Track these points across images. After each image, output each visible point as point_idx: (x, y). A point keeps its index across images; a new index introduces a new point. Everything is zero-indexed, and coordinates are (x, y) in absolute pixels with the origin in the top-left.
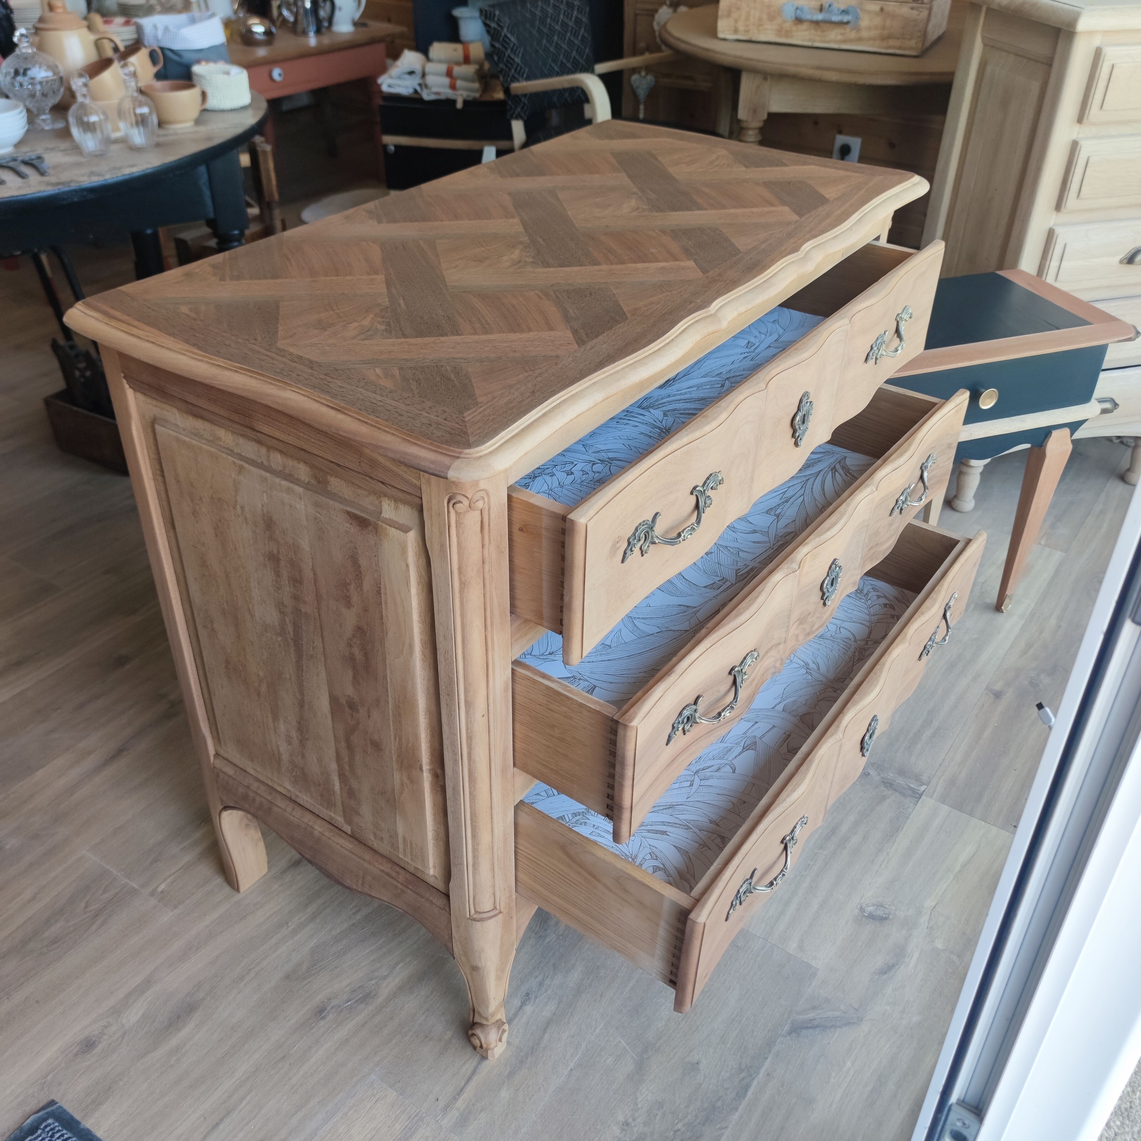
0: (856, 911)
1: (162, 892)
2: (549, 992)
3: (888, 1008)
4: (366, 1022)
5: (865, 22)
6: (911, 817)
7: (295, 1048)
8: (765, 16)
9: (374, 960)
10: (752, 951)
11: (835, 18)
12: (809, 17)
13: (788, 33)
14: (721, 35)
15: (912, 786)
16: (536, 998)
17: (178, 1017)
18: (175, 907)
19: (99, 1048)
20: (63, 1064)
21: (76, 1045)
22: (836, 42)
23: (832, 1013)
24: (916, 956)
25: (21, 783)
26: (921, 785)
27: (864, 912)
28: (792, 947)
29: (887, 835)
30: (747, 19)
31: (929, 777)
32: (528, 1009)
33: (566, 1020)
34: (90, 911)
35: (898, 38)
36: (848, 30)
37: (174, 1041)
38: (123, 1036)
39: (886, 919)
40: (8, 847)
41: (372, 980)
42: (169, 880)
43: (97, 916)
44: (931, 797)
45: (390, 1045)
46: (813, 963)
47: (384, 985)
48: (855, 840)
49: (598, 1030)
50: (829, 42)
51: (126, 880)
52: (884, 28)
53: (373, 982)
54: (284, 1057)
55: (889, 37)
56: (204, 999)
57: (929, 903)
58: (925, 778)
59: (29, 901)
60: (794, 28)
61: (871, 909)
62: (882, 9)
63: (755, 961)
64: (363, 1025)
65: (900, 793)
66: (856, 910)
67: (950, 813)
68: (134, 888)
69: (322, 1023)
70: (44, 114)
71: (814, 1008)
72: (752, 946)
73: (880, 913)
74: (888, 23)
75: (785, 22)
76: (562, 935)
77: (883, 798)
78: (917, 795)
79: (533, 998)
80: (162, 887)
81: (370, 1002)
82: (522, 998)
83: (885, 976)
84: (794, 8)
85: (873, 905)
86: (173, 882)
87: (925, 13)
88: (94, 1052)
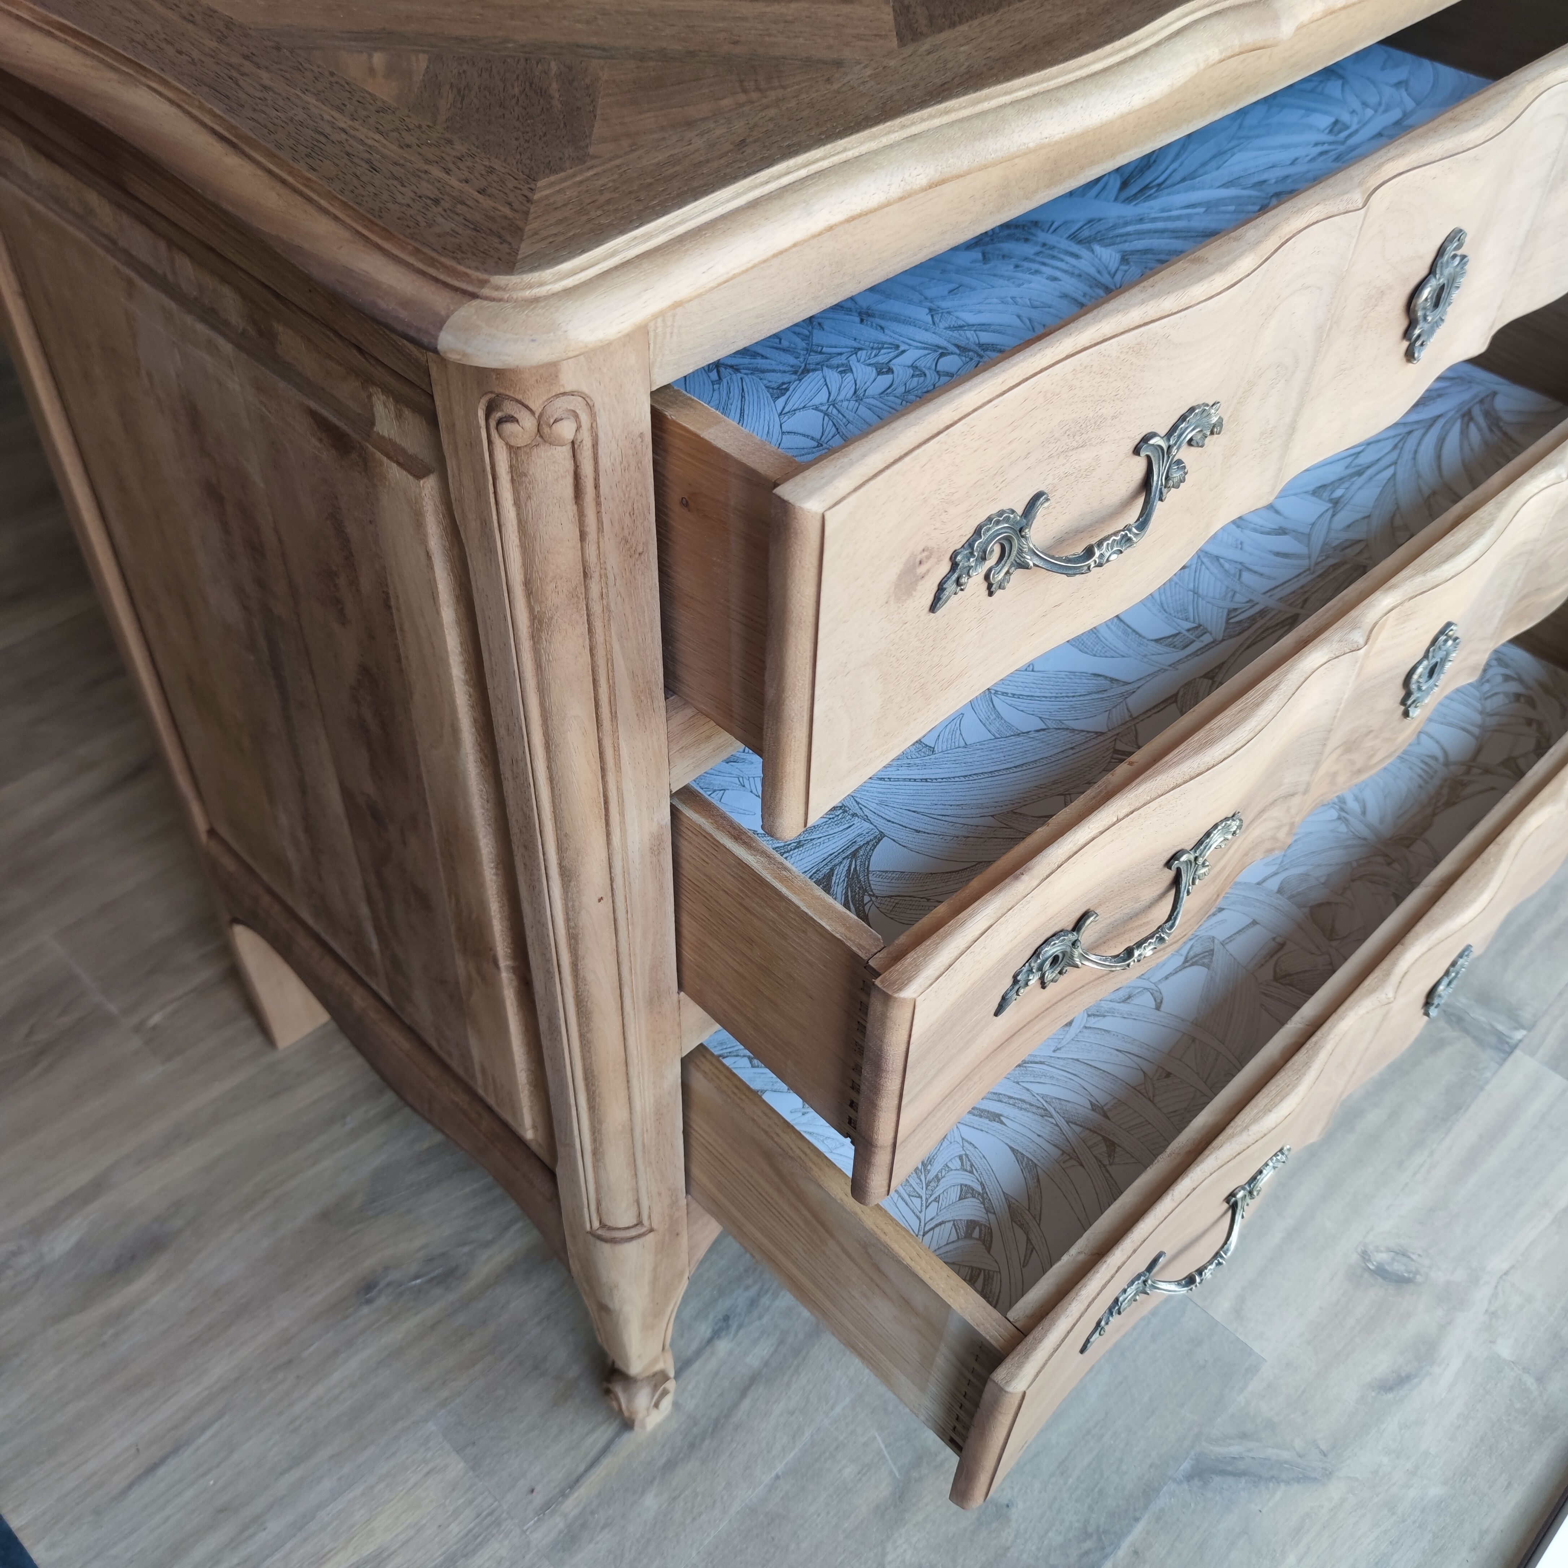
0: (1354, 1258)
1: (155, 1027)
2: (765, 1320)
3: (1385, 1460)
4: (440, 1322)
6: (1488, 1088)
7: (312, 1348)
9: (476, 1208)
15: (1500, 1027)
16: (740, 1327)
17: (133, 1258)
18: (169, 1058)
23: (1275, 1451)
24: (1455, 1364)
26: (1516, 1029)
27: (1369, 1260)
29: (1436, 1116)
31: (1535, 1016)
32: (723, 1346)
33: (786, 1379)
34: (34, 1043)
37: (116, 1301)
38: (37, 1276)
41: (464, 1244)
42: (169, 1009)
43: (42, 1052)
44: (1532, 1054)
45: (472, 1371)
46: (1256, 1347)
47: (484, 1257)
49: (838, 1409)
51: (101, 998)
53: (466, 1249)
54: (290, 1362)
56: (182, 1230)
57: (1498, 1263)
58: (1526, 1015)
61: (1382, 1257)
64: (433, 1327)
65: (1475, 1038)
66: (1354, 1256)
68: (110, 1013)
69: (365, 1310)
71: (1244, 1436)
73: (1398, 1267)
78: (1507, 1048)
79: (734, 1328)
80: (156, 1019)
81: (453, 1286)
82: (716, 1324)
83: (1390, 1396)
85: (1389, 1250)
86: (174, 1013)
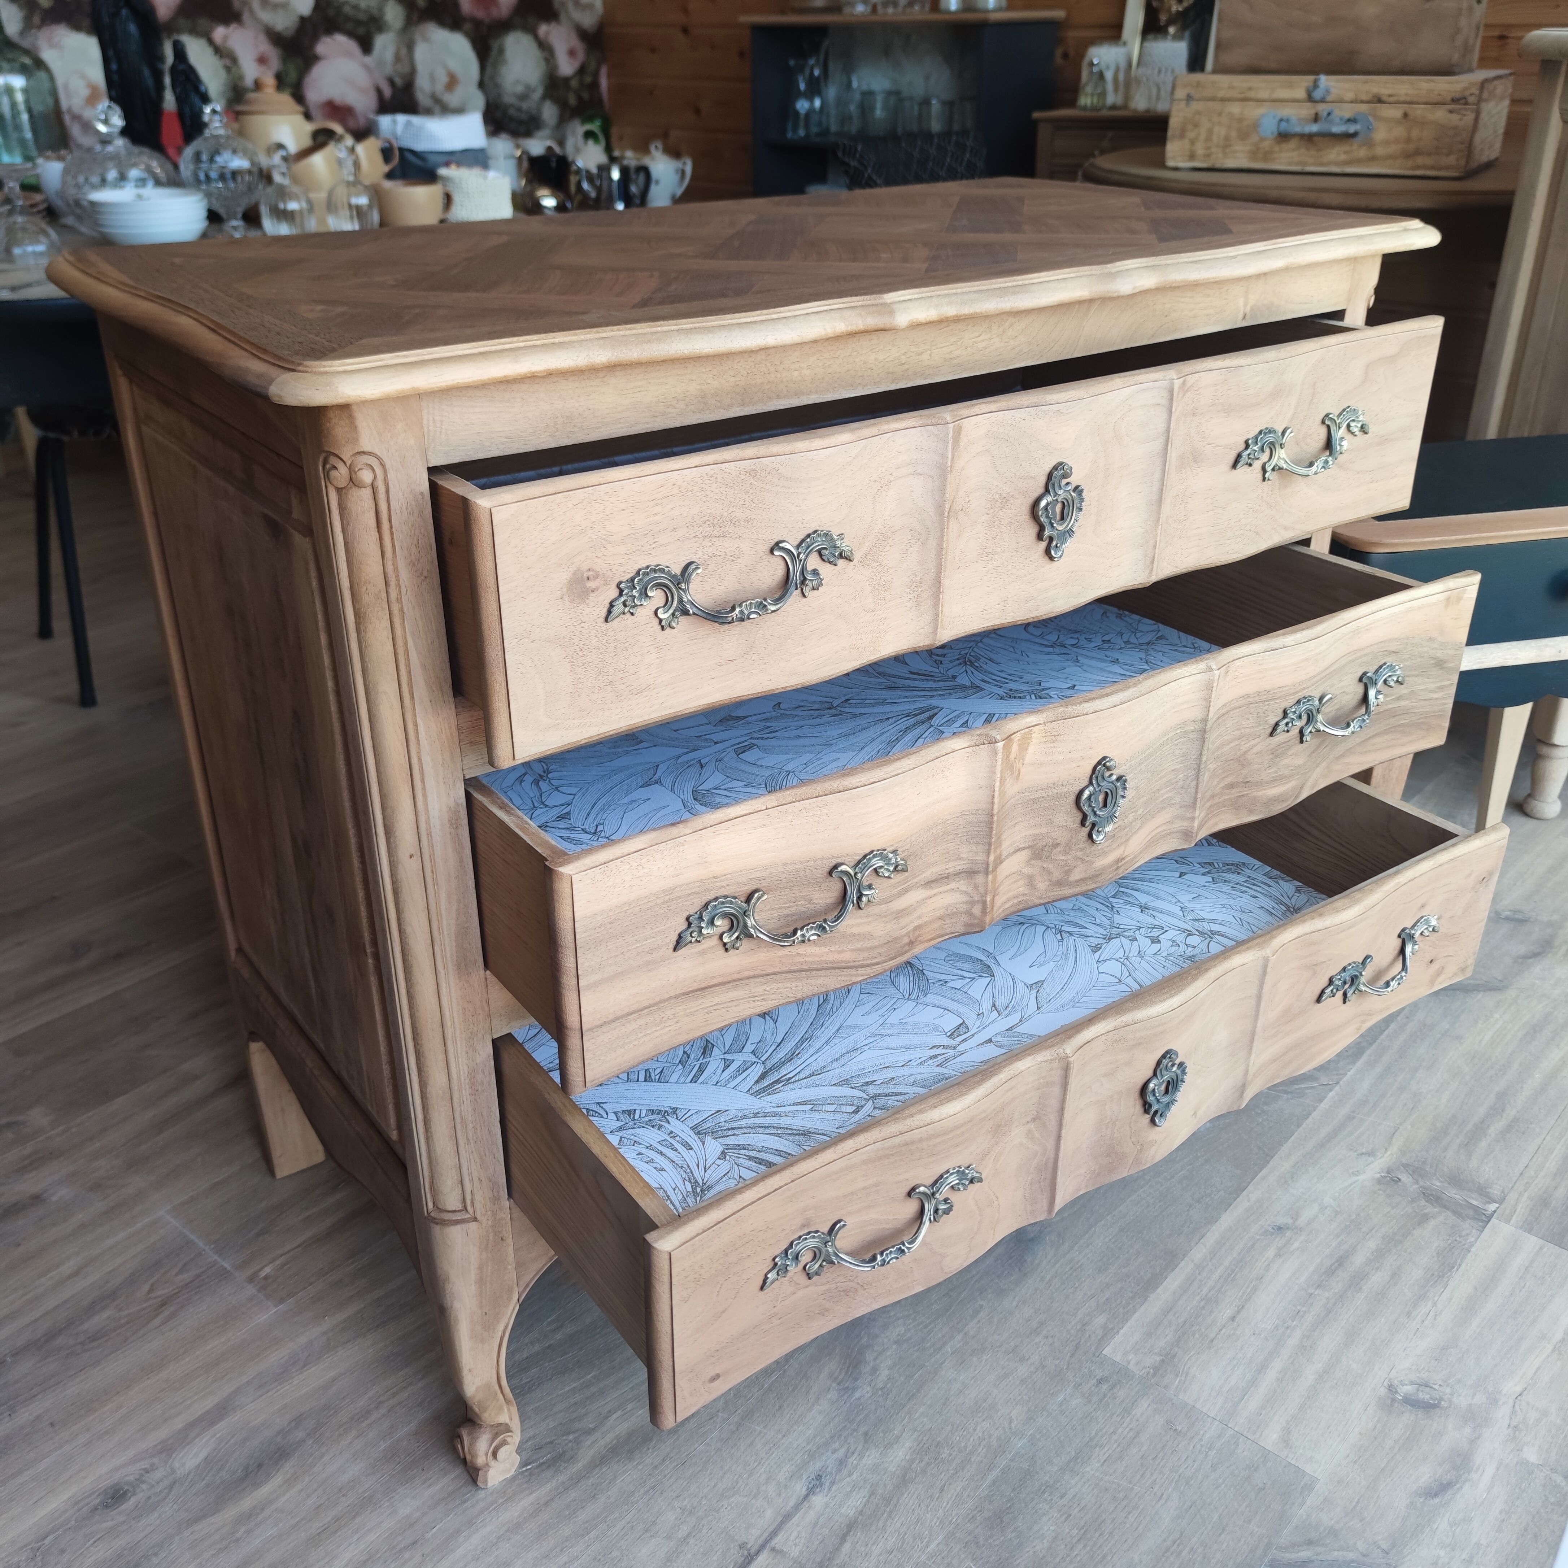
0: (1383, 1391)
1: (266, 1278)
2: (854, 1477)
3: (1442, 1553)
4: (552, 1499)
5: (1380, 134)
6: (1473, 1250)
7: (434, 1530)
8: (1234, 134)
9: (576, 1403)
10: (1201, 1440)
11: (1336, 129)
12: (1298, 129)
13: (1267, 155)
14: (1170, 163)
15: (1474, 1202)
16: (833, 1483)
17: (260, 1466)
18: (282, 1301)
19: (132, 1501)
20: (73, 1522)
21: (97, 1493)
22: (1336, 164)
23: (1341, 1553)
24: (1490, 1471)
25: (90, 1114)
26: (1490, 1203)
27: (1396, 1392)
28: (1271, 1438)
29: (1433, 1275)
30: (1209, 139)
31: (1503, 1192)
32: (818, 1500)
33: (880, 1524)
34: (156, 1298)
35: (1429, 154)
36: (1355, 147)
37: (246, 1503)
38: (171, 1487)
39: (1435, 1406)
40: (54, 1199)
41: (569, 1433)
42: (278, 1262)
43: (163, 1305)
44: (1508, 1221)
45: (587, 1538)
46: (1308, 1469)
47: (589, 1443)
48: (1377, 1279)
49: (933, 1546)
50: (1328, 164)
51: (216, 1257)
52: (1408, 140)
53: (571, 1437)
54: (415, 1543)
55: (1417, 152)
56: (304, 1441)
57: (1511, 1387)
58: (1496, 1191)
59: (69, 1277)
60: (1277, 149)
61: (1407, 1389)
62: (1406, 115)
63: (1206, 1456)
64: (547, 1504)
65: (1455, 1212)
66: (1382, 1389)
67: (1541, 1248)
68: (225, 1268)
70: (236, 219)
71: (1310, 1543)
72: (1202, 1432)
73: (1424, 1396)
74: (1415, 133)
75: (1263, 139)
76: (881, 1389)
77: (1424, 1219)
78: (1483, 1218)
79: (827, 1484)
80: (267, 1270)
81: (561, 1468)
82: (810, 1483)
83: (1436, 1501)
84: (1276, 121)
85: (1412, 1383)
86: (283, 1265)
87: (1470, 117)
88: (123, 1507)
